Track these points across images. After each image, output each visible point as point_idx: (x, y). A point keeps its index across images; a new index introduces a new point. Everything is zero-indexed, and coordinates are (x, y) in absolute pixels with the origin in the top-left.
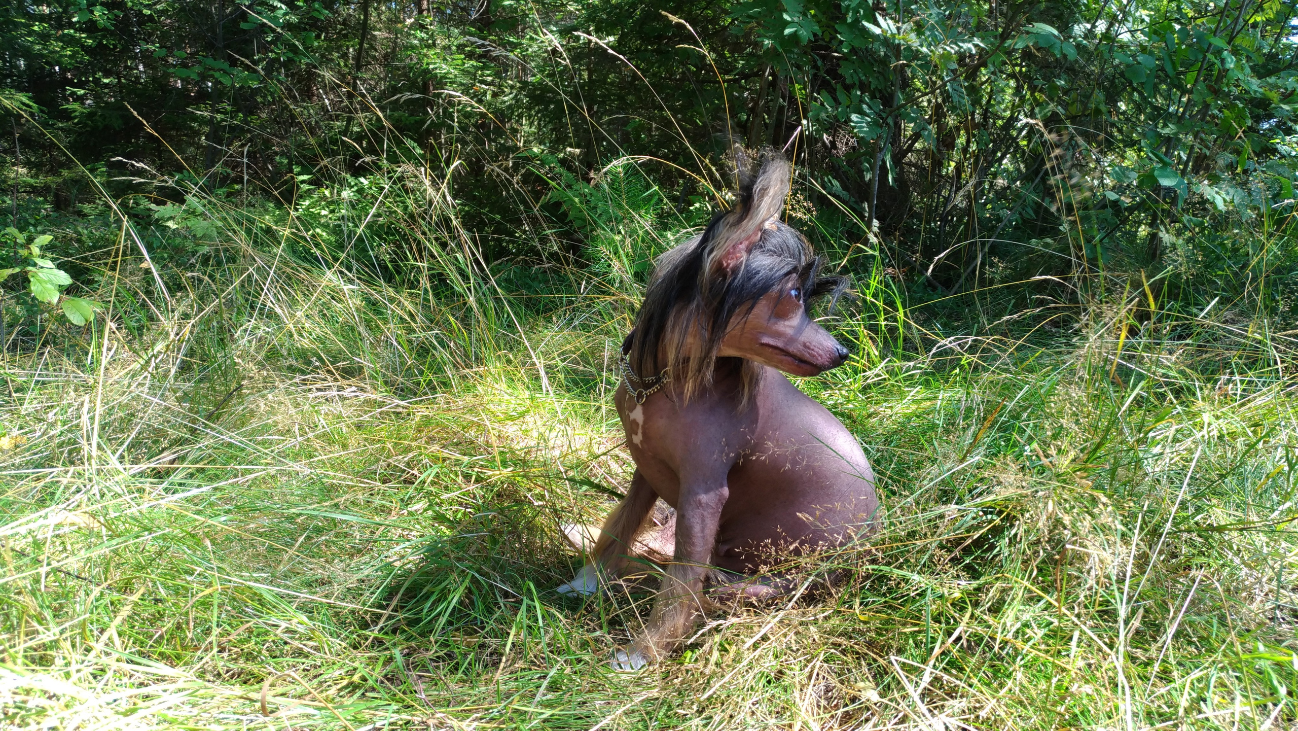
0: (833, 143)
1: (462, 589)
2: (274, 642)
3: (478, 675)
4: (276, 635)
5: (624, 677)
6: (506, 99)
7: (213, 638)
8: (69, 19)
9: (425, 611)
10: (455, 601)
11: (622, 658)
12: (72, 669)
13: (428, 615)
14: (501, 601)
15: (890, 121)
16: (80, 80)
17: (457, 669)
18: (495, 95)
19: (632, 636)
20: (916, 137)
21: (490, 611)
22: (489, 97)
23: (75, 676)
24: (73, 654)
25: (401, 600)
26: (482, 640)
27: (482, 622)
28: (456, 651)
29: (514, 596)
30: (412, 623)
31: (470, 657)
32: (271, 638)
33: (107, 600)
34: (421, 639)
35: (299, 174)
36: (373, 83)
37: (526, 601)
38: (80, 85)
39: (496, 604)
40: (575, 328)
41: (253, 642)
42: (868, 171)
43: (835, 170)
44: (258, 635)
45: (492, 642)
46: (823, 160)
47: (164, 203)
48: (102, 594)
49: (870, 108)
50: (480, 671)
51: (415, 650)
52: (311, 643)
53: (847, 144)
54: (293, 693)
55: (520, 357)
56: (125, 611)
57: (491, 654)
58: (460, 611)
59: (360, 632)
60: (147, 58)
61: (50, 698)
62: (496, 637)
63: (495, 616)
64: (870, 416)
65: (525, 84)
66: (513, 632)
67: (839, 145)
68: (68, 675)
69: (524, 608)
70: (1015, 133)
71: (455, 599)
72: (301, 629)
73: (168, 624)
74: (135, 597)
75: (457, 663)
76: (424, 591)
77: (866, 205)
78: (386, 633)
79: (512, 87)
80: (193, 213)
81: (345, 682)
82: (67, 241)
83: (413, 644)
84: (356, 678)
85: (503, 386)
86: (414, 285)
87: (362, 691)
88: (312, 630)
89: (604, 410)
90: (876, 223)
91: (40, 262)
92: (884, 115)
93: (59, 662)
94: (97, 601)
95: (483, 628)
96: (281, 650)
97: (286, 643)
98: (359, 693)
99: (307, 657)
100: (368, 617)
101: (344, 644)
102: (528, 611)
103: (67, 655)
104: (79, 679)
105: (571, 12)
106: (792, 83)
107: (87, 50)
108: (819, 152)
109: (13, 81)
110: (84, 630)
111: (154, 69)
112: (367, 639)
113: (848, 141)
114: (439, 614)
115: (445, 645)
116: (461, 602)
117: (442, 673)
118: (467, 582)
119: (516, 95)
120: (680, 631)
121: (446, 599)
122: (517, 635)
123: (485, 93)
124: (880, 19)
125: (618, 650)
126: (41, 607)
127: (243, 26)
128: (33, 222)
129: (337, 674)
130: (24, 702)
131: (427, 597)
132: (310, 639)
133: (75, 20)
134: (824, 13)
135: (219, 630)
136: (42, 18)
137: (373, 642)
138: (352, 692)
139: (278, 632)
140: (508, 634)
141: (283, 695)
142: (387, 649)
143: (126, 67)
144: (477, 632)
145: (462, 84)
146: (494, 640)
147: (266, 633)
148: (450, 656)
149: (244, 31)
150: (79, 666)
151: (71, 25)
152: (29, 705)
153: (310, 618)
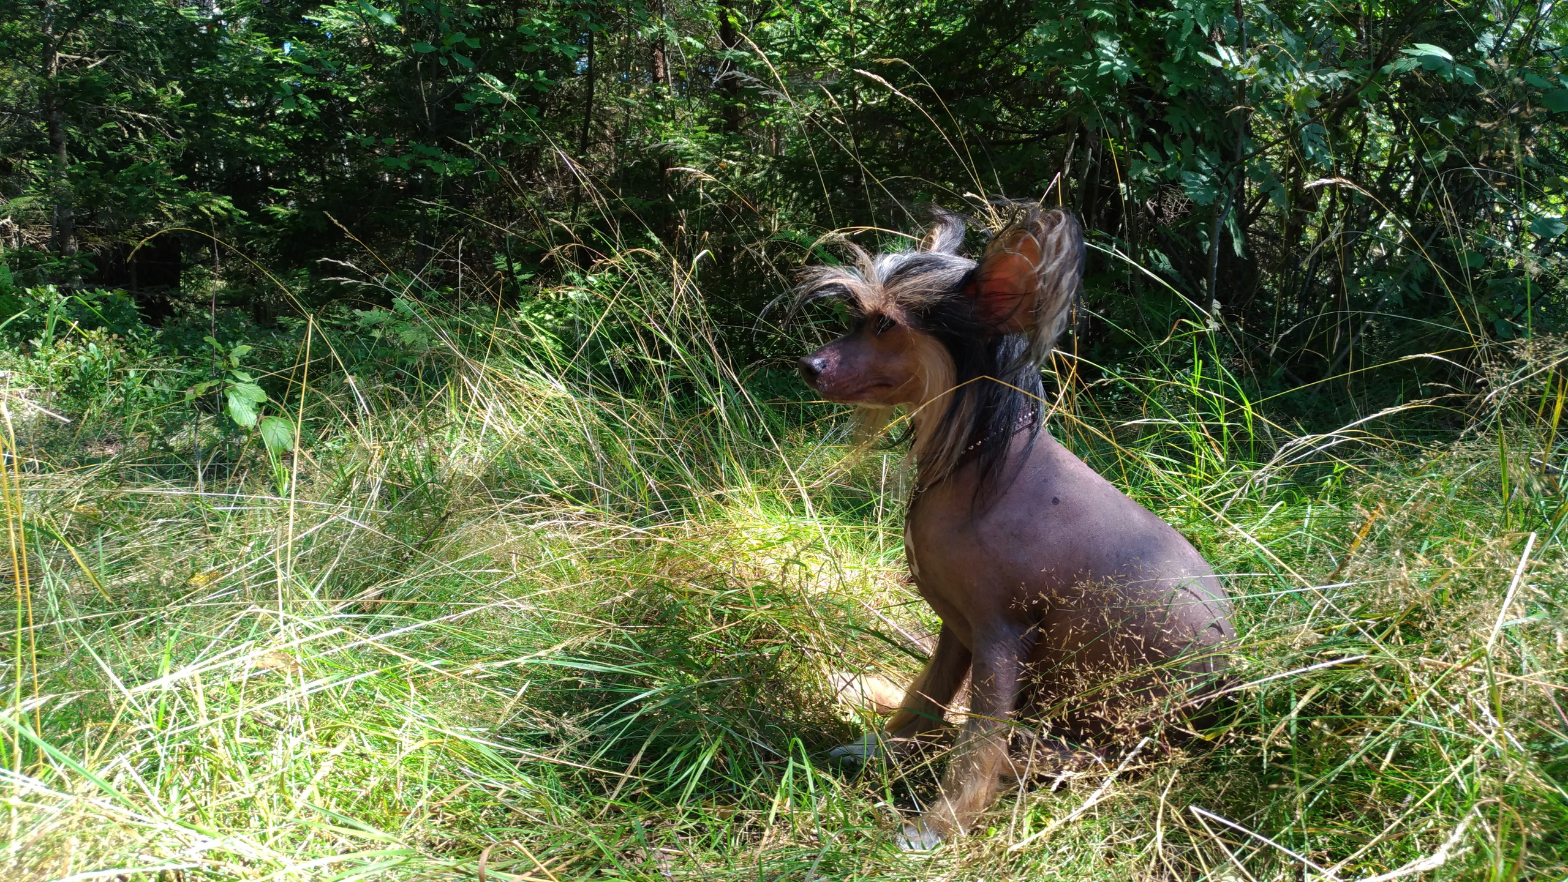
0: (1158, 210)
1: (714, 747)
2: (493, 809)
3: (735, 853)
4: (495, 801)
5: (914, 857)
6: (757, 175)
7: (422, 802)
8: (272, 112)
9: (671, 773)
10: (706, 762)
11: (910, 833)
12: (270, 830)
13: (673, 779)
14: (761, 764)
15: (1231, 178)
16: (283, 179)
17: (708, 846)
18: (744, 172)
19: (921, 808)
20: (1264, 197)
21: (749, 777)
22: (737, 174)
23: (271, 840)
24: (271, 815)
25: (641, 762)
26: (739, 811)
27: (739, 790)
28: (708, 823)
29: (776, 758)
30: (655, 789)
31: (724, 831)
32: (490, 804)
33: (308, 751)
34: (665, 808)
35: (519, 273)
36: (601, 166)
37: (792, 763)
38: (283, 184)
39: (755, 766)
40: (842, 441)
41: (469, 808)
42: (1206, 239)
43: (1163, 243)
44: (475, 801)
45: (751, 814)
46: (1146, 230)
47: (370, 308)
48: (302, 746)
49: (1208, 165)
50: (737, 847)
51: (659, 822)
52: (536, 811)
53: (1176, 210)
54: (515, 868)
55: (778, 475)
56: (326, 767)
57: (750, 828)
58: (712, 775)
59: (594, 798)
60: (354, 149)
61: (245, 864)
62: (755, 807)
63: (754, 781)
64: (1217, 541)
65: (779, 159)
66: (777, 801)
67: (1166, 212)
68: (263, 837)
69: (789, 772)
70: (1395, 187)
71: (705, 760)
72: (524, 793)
73: (374, 782)
74: (339, 750)
75: (709, 839)
76: (669, 750)
77: (1204, 282)
78: (624, 801)
79: (764, 162)
80: (401, 317)
81: (575, 858)
82: (268, 355)
83: (657, 813)
84: (589, 852)
85: (759, 510)
86: (653, 394)
87: (595, 869)
88: (538, 794)
89: (881, 537)
90: (1216, 305)
91: (240, 375)
92: (1224, 171)
93: (255, 823)
94: (296, 753)
95: (739, 797)
96: (502, 819)
97: (508, 810)
98: (591, 871)
99: (531, 827)
100: (602, 781)
101: (574, 813)
102: (796, 776)
103: (263, 814)
104: (276, 843)
105: (833, 70)
106: (1105, 136)
107: (292, 145)
108: (1141, 221)
109: (212, 184)
110: (282, 786)
111: (360, 161)
112: (601, 807)
113: (1177, 206)
114: (687, 778)
115: (693, 816)
116: (713, 764)
117: (690, 850)
118: (719, 741)
119: (769, 171)
120: (982, 802)
121: (695, 760)
122: (782, 804)
123: (732, 170)
124: (1220, 50)
125: (907, 825)
126: (235, 759)
127: (458, 107)
128: (231, 336)
129: (566, 847)
130: (216, 869)
131: (671, 759)
132: (535, 805)
133: (278, 112)
134: (1146, 51)
135: (431, 793)
136: (244, 112)
137: (609, 811)
138: (583, 871)
139: (498, 796)
140: (771, 804)
141: (504, 870)
142: (626, 819)
143: (332, 163)
144: (732, 801)
145: (705, 161)
146: (753, 812)
147: (485, 798)
148: (700, 829)
149: (458, 113)
150: (276, 828)
151: (273, 118)
152: (220, 872)
153: (536, 781)
